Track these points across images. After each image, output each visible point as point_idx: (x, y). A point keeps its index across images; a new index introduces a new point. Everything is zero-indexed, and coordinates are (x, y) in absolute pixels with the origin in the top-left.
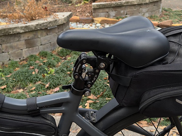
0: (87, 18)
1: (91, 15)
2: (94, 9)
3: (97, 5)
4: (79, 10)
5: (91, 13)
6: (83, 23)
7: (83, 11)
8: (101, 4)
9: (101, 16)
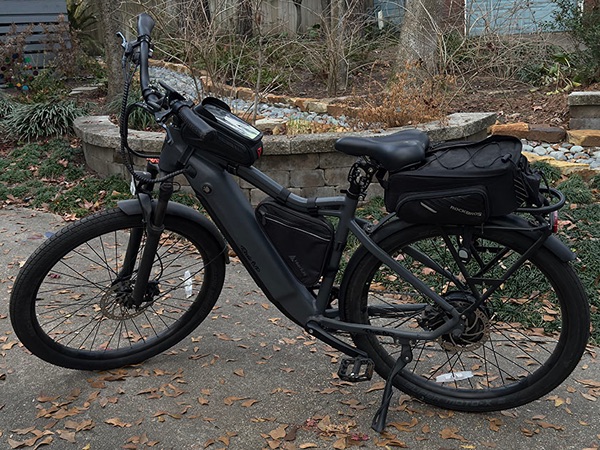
0: (552, 129)
1: (564, 123)
2: (574, 107)
3: (581, 97)
4: (540, 108)
5: (565, 117)
6: (537, 141)
7: (547, 109)
8: (592, 96)
9: (590, 127)
